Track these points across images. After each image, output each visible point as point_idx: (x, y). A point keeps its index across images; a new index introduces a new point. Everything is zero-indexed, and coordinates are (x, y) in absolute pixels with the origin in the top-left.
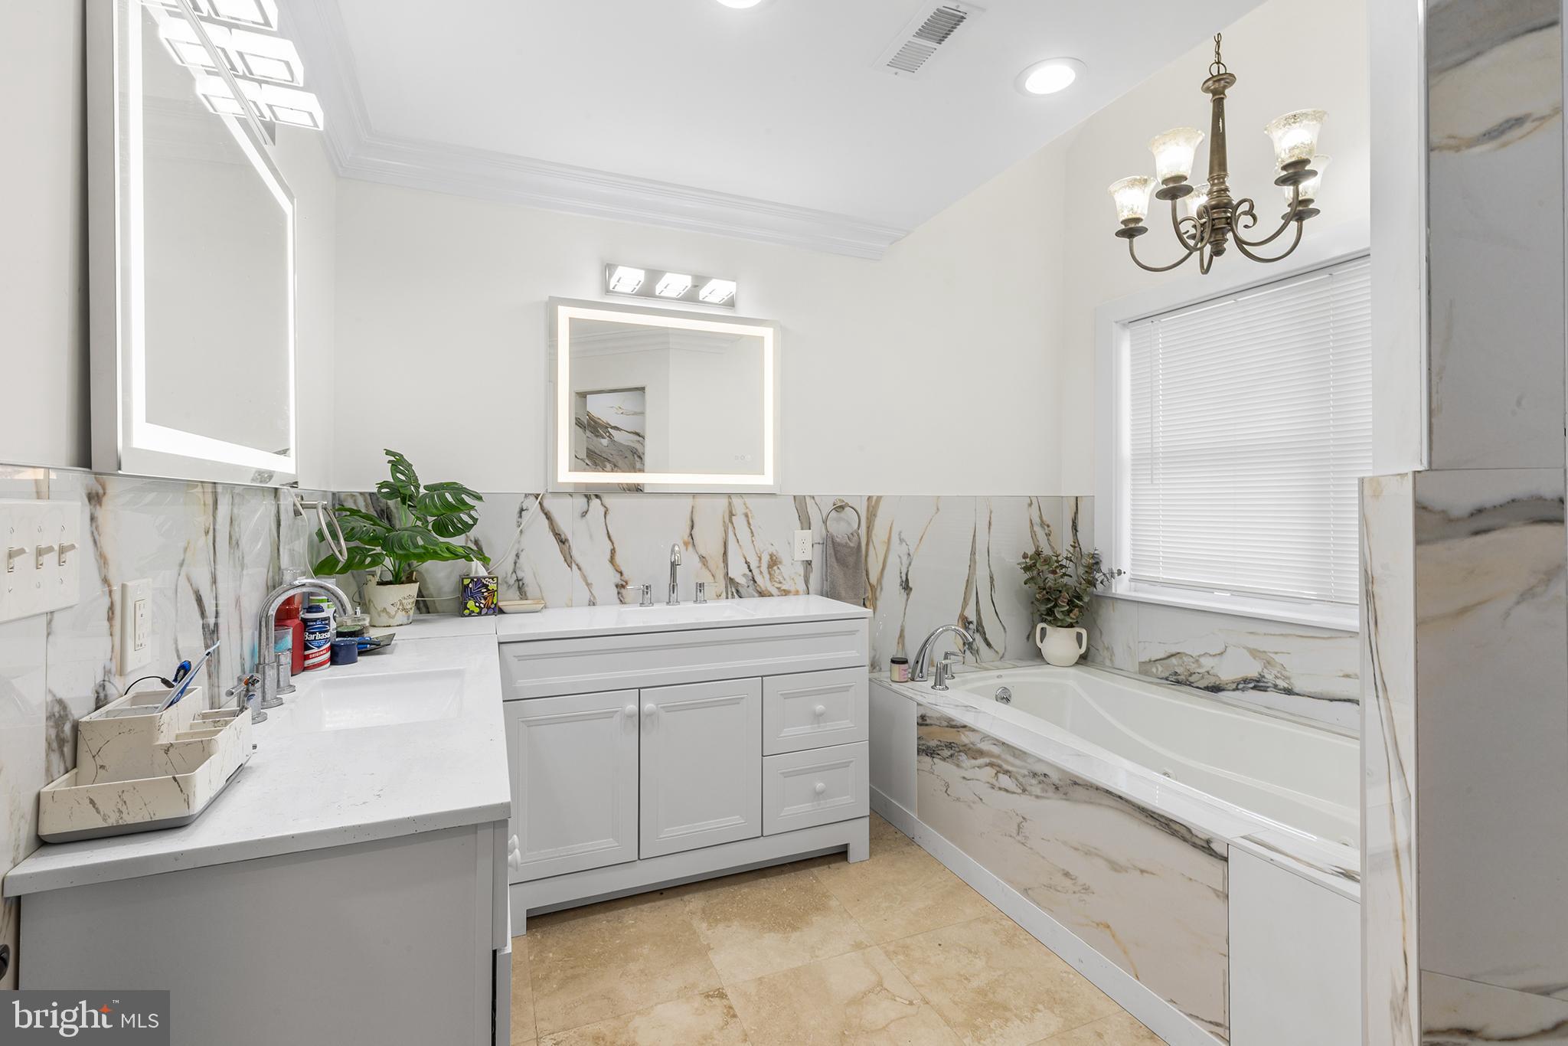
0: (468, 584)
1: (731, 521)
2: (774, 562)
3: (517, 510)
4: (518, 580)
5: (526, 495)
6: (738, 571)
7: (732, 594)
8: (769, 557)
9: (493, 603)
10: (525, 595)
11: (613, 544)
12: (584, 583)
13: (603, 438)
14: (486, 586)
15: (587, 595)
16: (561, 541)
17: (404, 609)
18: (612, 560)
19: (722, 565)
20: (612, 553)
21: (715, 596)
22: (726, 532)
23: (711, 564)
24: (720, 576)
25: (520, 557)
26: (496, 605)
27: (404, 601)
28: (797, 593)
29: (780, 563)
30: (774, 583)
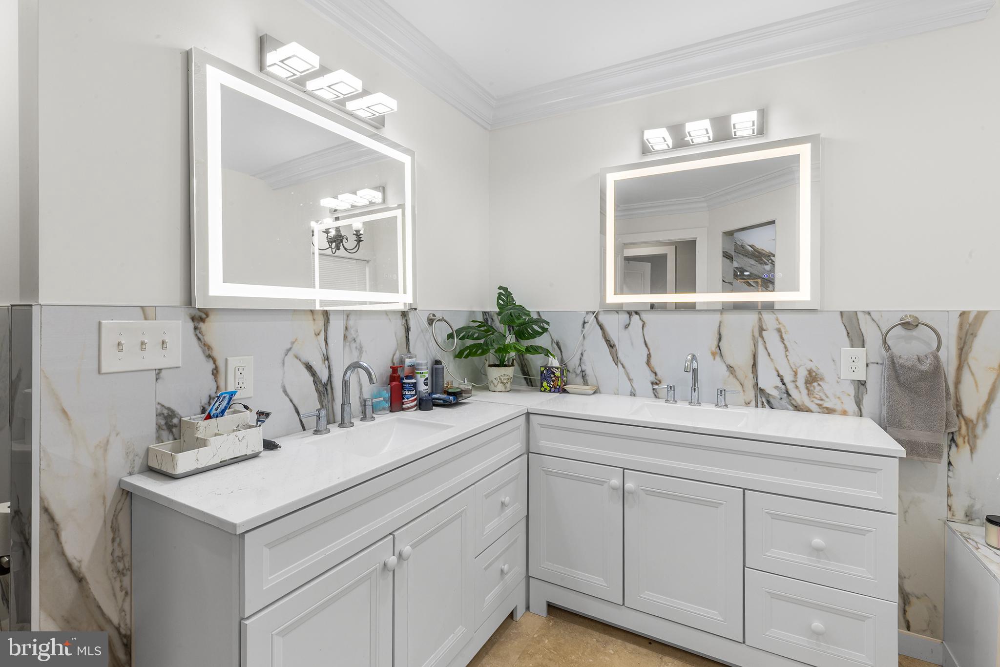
0: (543, 371)
1: (761, 336)
2: (813, 378)
3: (581, 323)
4: (582, 371)
5: (587, 312)
6: (769, 382)
7: (763, 404)
8: (807, 373)
9: (558, 385)
10: (587, 382)
11: (649, 350)
12: (627, 379)
13: (766, 264)
14: (554, 373)
15: (630, 388)
16: (611, 346)
17: (502, 382)
18: (648, 363)
19: (751, 376)
20: (648, 357)
21: (744, 404)
22: (755, 345)
23: (740, 374)
24: (749, 383)
25: (584, 355)
26: (560, 386)
27: (501, 377)
28: (844, 413)
29: (822, 379)
30: (814, 399)
